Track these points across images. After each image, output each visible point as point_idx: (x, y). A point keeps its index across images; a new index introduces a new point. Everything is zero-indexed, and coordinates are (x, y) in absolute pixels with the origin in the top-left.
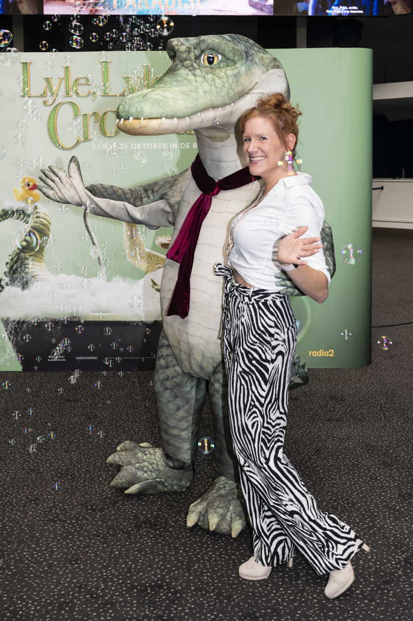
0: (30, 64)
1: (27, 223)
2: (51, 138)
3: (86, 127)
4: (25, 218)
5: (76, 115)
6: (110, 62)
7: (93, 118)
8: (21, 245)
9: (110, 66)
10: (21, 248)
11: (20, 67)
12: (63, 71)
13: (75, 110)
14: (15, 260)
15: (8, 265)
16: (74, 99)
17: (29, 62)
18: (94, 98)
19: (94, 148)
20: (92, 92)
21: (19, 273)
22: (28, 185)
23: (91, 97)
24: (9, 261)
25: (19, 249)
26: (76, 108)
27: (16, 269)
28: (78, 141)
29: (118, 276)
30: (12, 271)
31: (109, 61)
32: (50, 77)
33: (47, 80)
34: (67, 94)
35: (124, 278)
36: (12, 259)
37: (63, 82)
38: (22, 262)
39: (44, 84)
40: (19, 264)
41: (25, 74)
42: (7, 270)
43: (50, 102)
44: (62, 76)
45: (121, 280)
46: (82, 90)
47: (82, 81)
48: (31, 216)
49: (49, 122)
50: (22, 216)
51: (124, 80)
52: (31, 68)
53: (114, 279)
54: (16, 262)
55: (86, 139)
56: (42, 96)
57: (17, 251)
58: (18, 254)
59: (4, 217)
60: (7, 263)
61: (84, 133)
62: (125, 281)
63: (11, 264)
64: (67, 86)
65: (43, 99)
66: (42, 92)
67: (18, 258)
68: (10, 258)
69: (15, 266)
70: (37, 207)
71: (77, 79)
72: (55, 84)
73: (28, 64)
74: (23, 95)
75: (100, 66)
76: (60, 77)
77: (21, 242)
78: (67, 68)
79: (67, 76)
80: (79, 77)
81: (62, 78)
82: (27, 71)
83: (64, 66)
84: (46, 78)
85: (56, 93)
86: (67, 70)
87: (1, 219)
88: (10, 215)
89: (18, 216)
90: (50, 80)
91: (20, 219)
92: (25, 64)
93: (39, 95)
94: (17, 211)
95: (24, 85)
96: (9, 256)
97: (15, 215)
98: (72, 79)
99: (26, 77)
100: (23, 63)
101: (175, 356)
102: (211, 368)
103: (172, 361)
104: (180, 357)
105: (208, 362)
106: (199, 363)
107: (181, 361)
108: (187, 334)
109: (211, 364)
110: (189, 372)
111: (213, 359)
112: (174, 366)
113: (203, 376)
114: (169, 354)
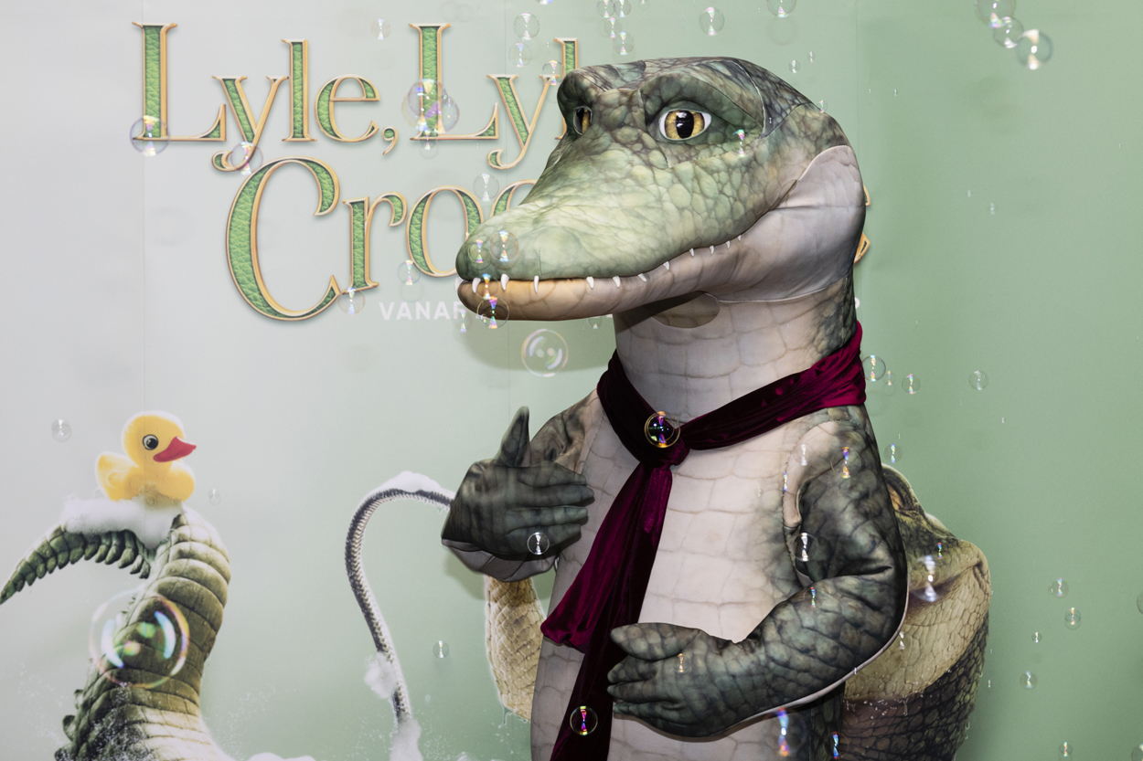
0: (168, 31)
1: (146, 576)
2: (238, 283)
3: (359, 246)
4: (139, 560)
5: (326, 205)
6: (446, 30)
7: (384, 213)
8: (122, 655)
9: (447, 43)
10: (119, 663)
11: (137, 39)
12: (283, 56)
13: (321, 189)
14: (96, 706)
15: (72, 728)
16: (322, 151)
17: (166, 25)
18: (388, 148)
19: (387, 317)
20: (381, 126)
21: (112, 752)
22: (153, 444)
23: (377, 146)
24: (75, 712)
25: (112, 667)
26: (326, 183)
27: (101, 741)
28: (332, 293)
30: (83, 749)
31: (443, 25)
32: (238, 78)
33: (228, 85)
34: (298, 134)
36: (87, 706)
37: (284, 93)
38: (122, 716)
39: (218, 98)
40: (110, 720)
41: (153, 65)
42: (66, 743)
43: (239, 159)
44: (281, 72)
46: (350, 121)
47: (350, 92)
48: (161, 549)
49: (230, 228)
50: (127, 553)
51: (491, 90)
52: (174, 44)
54: (101, 714)
55: (362, 286)
56: (207, 139)
57: (107, 675)
58: (108, 687)
59: (61, 558)
60: (68, 720)
61: (353, 264)
63: (84, 722)
64: (297, 110)
65: (212, 151)
66: (208, 127)
67: (108, 699)
68: (81, 700)
69: (98, 728)
70: (183, 519)
71: (333, 83)
72: (255, 98)
73: (163, 30)
74: (141, 136)
75: (412, 41)
76: (272, 78)
77: (122, 643)
78: (299, 46)
79: (298, 72)
80: (340, 77)
81: (279, 78)
82: (159, 54)
83: (289, 41)
84: (224, 80)
85: (257, 131)
86: (298, 54)
87: (51, 562)
88: (85, 547)
89: (113, 550)
90: (238, 85)
91: (119, 563)
92: (153, 33)
93: (197, 138)
94: (109, 535)
95: (149, 102)
96: (78, 692)
97: (103, 548)
98: (315, 83)
99: (156, 75)
100: (145, 27)
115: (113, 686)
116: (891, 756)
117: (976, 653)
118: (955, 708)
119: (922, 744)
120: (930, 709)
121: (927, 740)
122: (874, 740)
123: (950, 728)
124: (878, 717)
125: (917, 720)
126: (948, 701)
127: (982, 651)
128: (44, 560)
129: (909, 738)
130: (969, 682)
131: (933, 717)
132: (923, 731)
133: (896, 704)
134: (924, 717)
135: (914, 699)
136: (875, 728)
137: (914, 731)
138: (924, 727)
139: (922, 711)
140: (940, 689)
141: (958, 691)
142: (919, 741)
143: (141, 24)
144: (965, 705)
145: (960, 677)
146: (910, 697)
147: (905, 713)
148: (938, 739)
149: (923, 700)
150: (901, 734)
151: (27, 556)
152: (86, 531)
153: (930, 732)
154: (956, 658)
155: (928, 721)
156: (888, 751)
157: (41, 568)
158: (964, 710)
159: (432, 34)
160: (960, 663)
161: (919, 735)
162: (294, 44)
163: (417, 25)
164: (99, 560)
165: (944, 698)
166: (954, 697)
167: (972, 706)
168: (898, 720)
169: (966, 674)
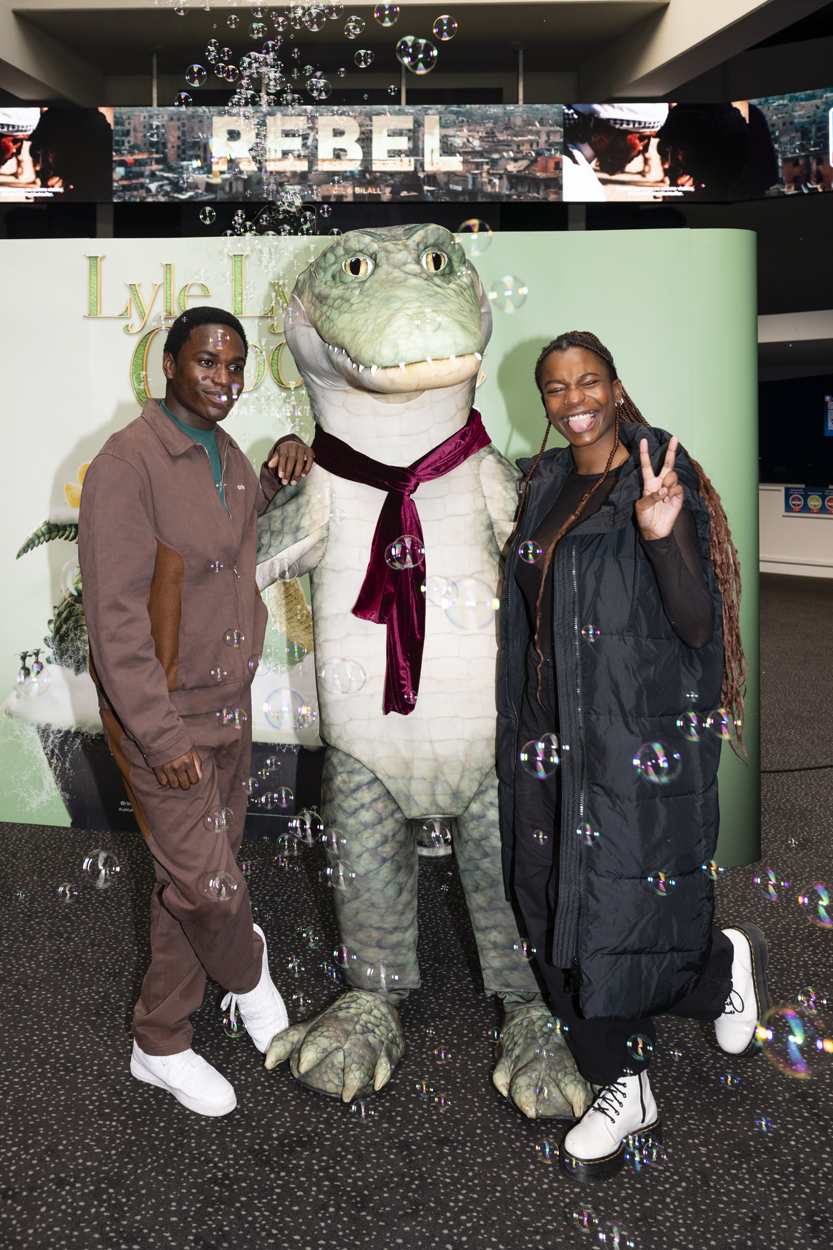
0: (101, 259)
2: (136, 393)
6: (246, 256)
8: (77, 589)
10: (75, 593)
11: (86, 263)
14: (64, 615)
15: (52, 626)
17: (100, 256)
21: (72, 640)
25: (72, 595)
27: (66, 634)
30: (58, 637)
32: (137, 284)
33: (132, 287)
34: (168, 313)
36: (59, 615)
38: (77, 621)
39: (127, 294)
40: (71, 623)
41: (94, 277)
42: (50, 634)
43: (136, 328)
47: (195, 291)
49: (133, 364)
52: (104, 266)
54: (66, 620)
56: (121, 316)
57: (69, 600)
58: (70, 606)
59: (47, 537)
60: (50, 622)
63: (58, 623)
64: (167, 300)
65: (124, 323)
66: (121, 310)
67: (70, 612)
68: (57, 611)
69: (65, 627)
71: (187, 286)
73: (99, 258)
74: (88, 316)
76: (155, 284)
77: (77, 583)
79: (168, 280)
82: (97, 271)
84: (130, 285)
85: (147, 312)
87: (42, 539)
88: (58, 532)
89: (72, 534)
90: (137, 287)
91: (75, 541)
92: (93, 259)
93: (116, 316)
94: (71, 526)
95: (91, 297)
96: (55, 607)
97: (67, 532)
99: (95, 282)
100: (90, 257)
101: (393, 794)
102: (475, 788)
103: (385, 807)
104: (409, 791)
105: (471, 780)
106: (454, 788)
107: (409, 798)
108: (431, 742)
109: (476, 780)
110: (424, 812)
111: (480, 769)
112: (392, 814)
113: (454, 810)
114: (376, 796)
115: (72, 605)
128: (39, 538)
143: (88, 256)
151: (30, 535)
152: (59, 523)
157: (37, 542)
159: (239, 259)
164: (66, 539)
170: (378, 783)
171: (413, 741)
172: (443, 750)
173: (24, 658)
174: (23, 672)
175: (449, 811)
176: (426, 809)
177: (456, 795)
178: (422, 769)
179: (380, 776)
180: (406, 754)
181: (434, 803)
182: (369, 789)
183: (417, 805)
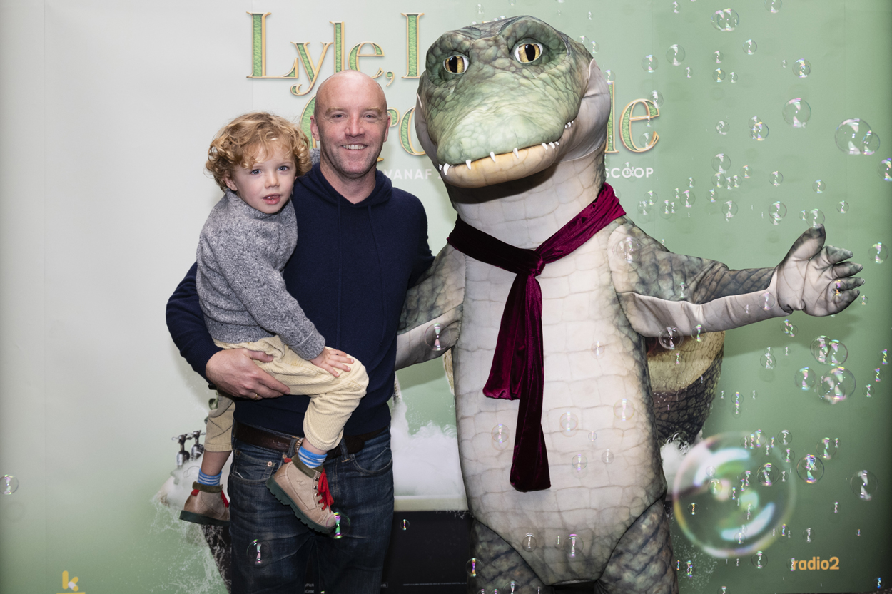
0: (266, 17)
6: (422, 16)
9: (422, 24)
11: (249, 21)
12: (331, 30)
17: (265, 13)
18: (389, 83)
20: (385, 71)
29: (430, 423)
31: (420, 14)
32: (305, 43)
33: (300, 47)
35: (442, 426)
37: (331, 51)
39: (294, 54)
41: (258, 36)
43: (305, 90)
44: (329, 40)
45: (437, 430)
46: (367, 67)
47: (368, 51)
52: (270, 24)
53: (423, 429)
56: (288, 77)
62: (444, 432)
64: (338, 60)
65: (291, 84)
66: (288, 71)
71: (358, 46)
72: (314, 54)
73: (263, 16)
74: (251, 76)
75: (403, 22)
76: (324, 43)
78: (339, 25)
79: (339, 40)
80: (362, 43)
81: (328, 43)
82: (261, 29)
83: (334, 22)
84: (298, 44)
85: (315, 73)
86: (338, 30)
90: (305, 47)
92: (257, 17)
93: (282, 77)
95: (256, 57)
98: (348, 47)
99: (260, 41)
100: (253, 15)
101: (530, 564)
102: (607, 554)
103: (522, 575)
104: (543, 559)
105: (602, 546)
106: (586, 554)
107: (544, 566)
108: (559, 512)
109: (607, 547)
110: (561, 579)
111: (610, 536)
112: (528, 582)
113: (588, 575)
114: (513, 565)
116: (668, 424)
117: (717, 367)
118: (705, 397)
119: (686, 417)
120: (691, 398)
121: (689, 415)
122: (659, 414)
123: (702, 408)
124: (662, 401)
125: (684, 403)
126: (701, 393)
127: (720, 365)
129: (679, 413)
130: (713, 382)
131: (693, 401)
132: (686, 410)
133: (672, 395)
134: (688, 402)
135: (682, 392)
136: (660, 408)
137: (682, 410)
138: (687, 407)
139: (686, 399)
140: (696, 386)
141: (706, 387)
142: (685, 415)
143: (251, 13)
144: (710, 395)
145: (707, 380)
146: (680, 391)
147: (677, 400)
148: (695, 414)
149: (687, 392)
150: (674, 411)
153: (690, 410)
154: (705, 369)
155: (690, 404)
156: (667, 421)
158: (710, 398)
159: (414, 19)
160: (708, 372)
161: (685, 412)
162: (336, 24)
163: (405, 14)
165: (699, 391)
166: (704, 391)
167: (714, 396)
168: (673, 403)
169: (711, 378)
170: (514, 554)
171: (542, 512)
172: (570, 520)
173: (182, 440)
174: (181, 456)
175: (584, 576)
176: (562, 576)
177: (588, 561)
178: (554, 538)
179: (516, 547)
180: (537, 524)
181: (568, 570)
182: (507, 557)
183: (553, 572)
